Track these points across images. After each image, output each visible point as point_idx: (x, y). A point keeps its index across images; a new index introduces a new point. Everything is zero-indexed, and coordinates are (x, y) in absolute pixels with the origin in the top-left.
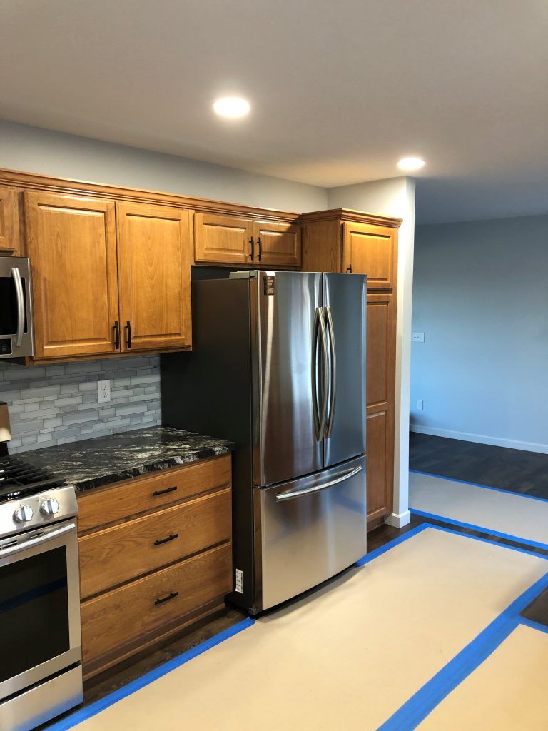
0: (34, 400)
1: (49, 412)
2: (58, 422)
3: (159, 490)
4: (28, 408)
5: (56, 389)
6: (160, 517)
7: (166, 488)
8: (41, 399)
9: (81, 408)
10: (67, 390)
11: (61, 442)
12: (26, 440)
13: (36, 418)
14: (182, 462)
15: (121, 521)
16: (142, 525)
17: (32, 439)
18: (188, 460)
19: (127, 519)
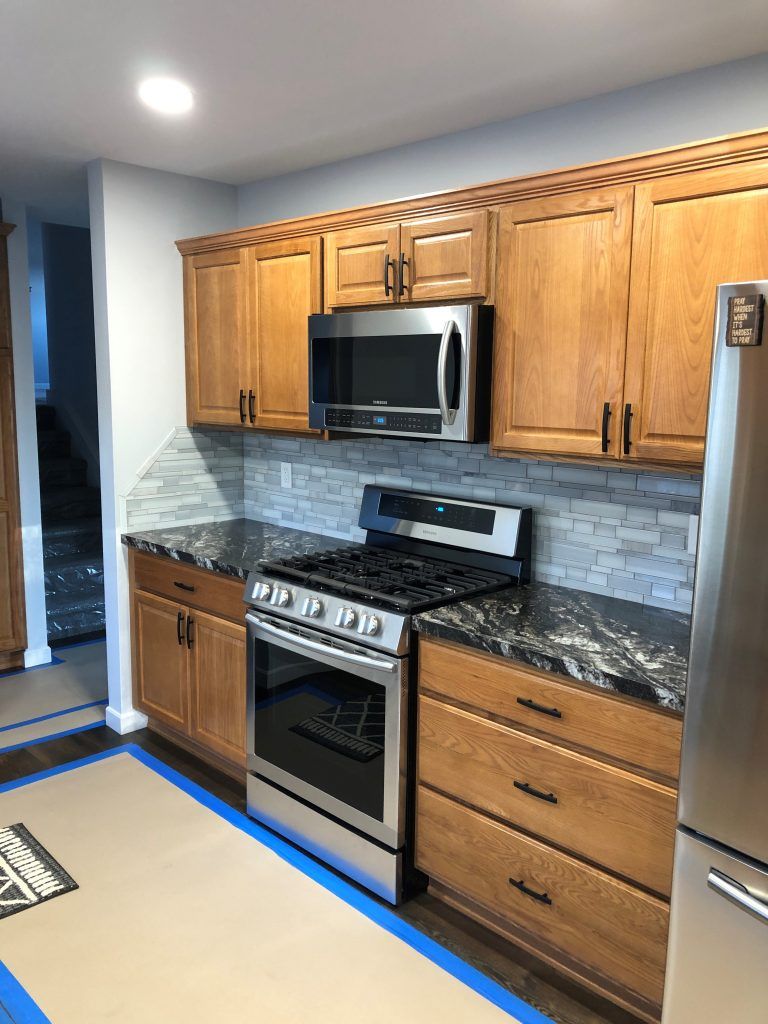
0: (586, 518)
1: (607, 542)
2: (617, 562)
3: (537, 701)
4: (580, 527)
5: (620, 509)
6: (535, 748)
7: (550, 706)
8: (597, 519)
9: (657, 551)
10: (639, 516)
11: (619, 595)
12: (571, 572)
13: (586, 546)
14: (579, 676)
15: (482, 713)
16: (502, 739)
17: (580, 574)
18: (591, 678)
19: (492, 716)
